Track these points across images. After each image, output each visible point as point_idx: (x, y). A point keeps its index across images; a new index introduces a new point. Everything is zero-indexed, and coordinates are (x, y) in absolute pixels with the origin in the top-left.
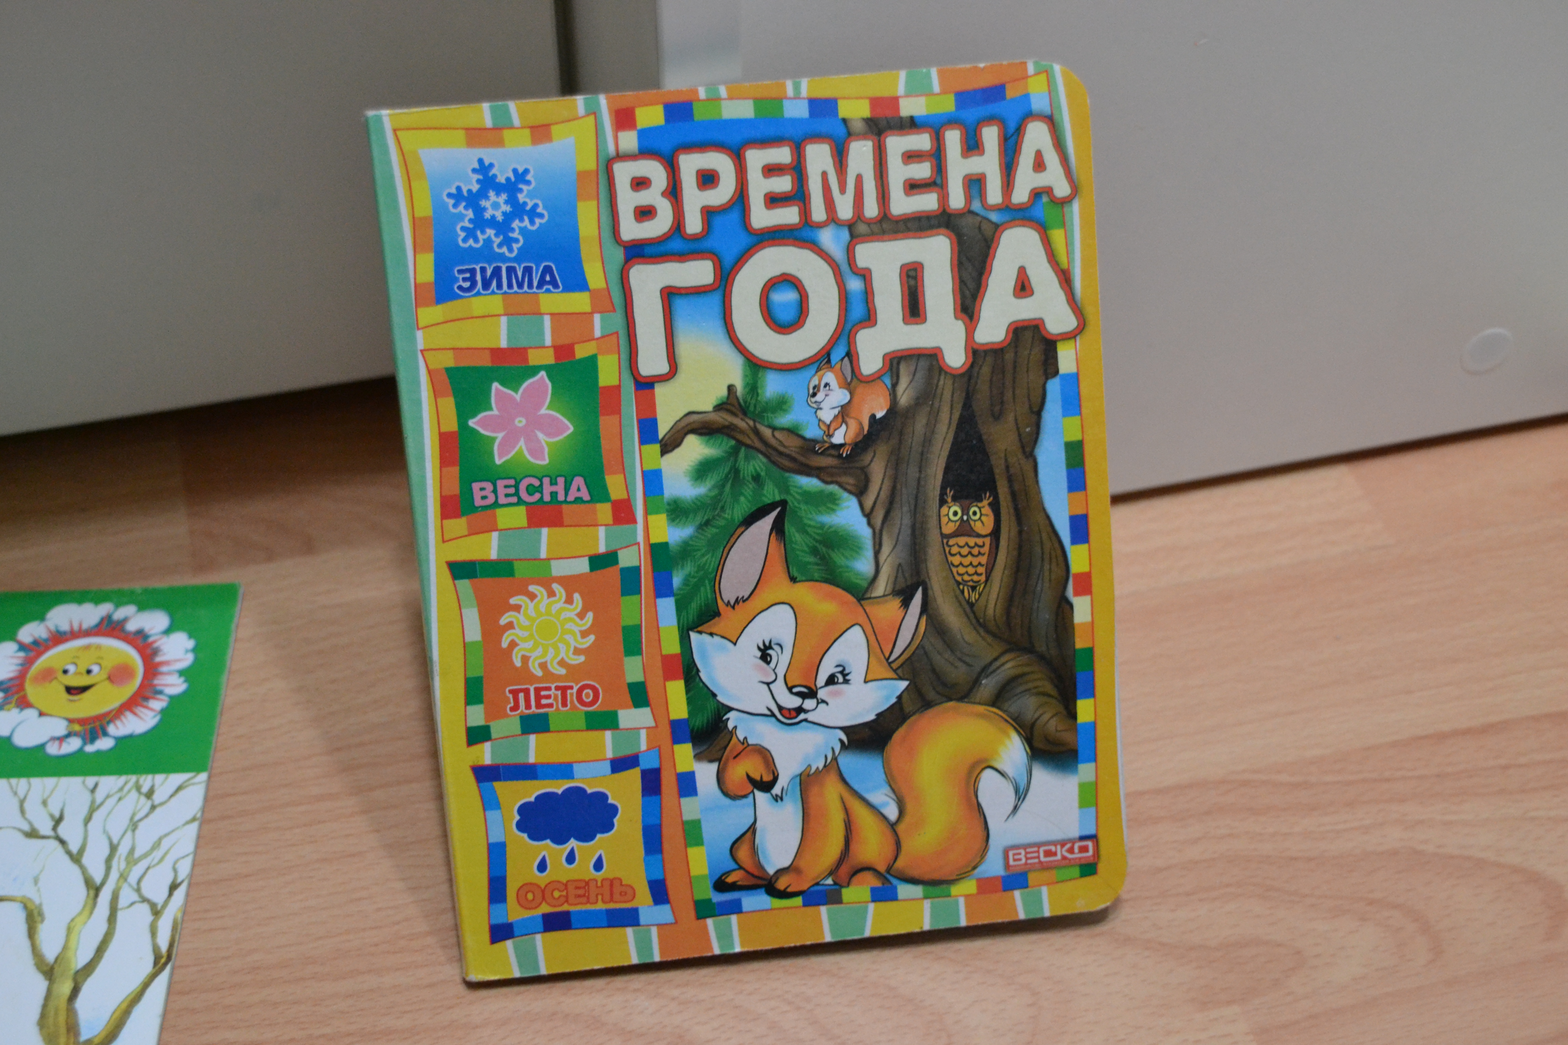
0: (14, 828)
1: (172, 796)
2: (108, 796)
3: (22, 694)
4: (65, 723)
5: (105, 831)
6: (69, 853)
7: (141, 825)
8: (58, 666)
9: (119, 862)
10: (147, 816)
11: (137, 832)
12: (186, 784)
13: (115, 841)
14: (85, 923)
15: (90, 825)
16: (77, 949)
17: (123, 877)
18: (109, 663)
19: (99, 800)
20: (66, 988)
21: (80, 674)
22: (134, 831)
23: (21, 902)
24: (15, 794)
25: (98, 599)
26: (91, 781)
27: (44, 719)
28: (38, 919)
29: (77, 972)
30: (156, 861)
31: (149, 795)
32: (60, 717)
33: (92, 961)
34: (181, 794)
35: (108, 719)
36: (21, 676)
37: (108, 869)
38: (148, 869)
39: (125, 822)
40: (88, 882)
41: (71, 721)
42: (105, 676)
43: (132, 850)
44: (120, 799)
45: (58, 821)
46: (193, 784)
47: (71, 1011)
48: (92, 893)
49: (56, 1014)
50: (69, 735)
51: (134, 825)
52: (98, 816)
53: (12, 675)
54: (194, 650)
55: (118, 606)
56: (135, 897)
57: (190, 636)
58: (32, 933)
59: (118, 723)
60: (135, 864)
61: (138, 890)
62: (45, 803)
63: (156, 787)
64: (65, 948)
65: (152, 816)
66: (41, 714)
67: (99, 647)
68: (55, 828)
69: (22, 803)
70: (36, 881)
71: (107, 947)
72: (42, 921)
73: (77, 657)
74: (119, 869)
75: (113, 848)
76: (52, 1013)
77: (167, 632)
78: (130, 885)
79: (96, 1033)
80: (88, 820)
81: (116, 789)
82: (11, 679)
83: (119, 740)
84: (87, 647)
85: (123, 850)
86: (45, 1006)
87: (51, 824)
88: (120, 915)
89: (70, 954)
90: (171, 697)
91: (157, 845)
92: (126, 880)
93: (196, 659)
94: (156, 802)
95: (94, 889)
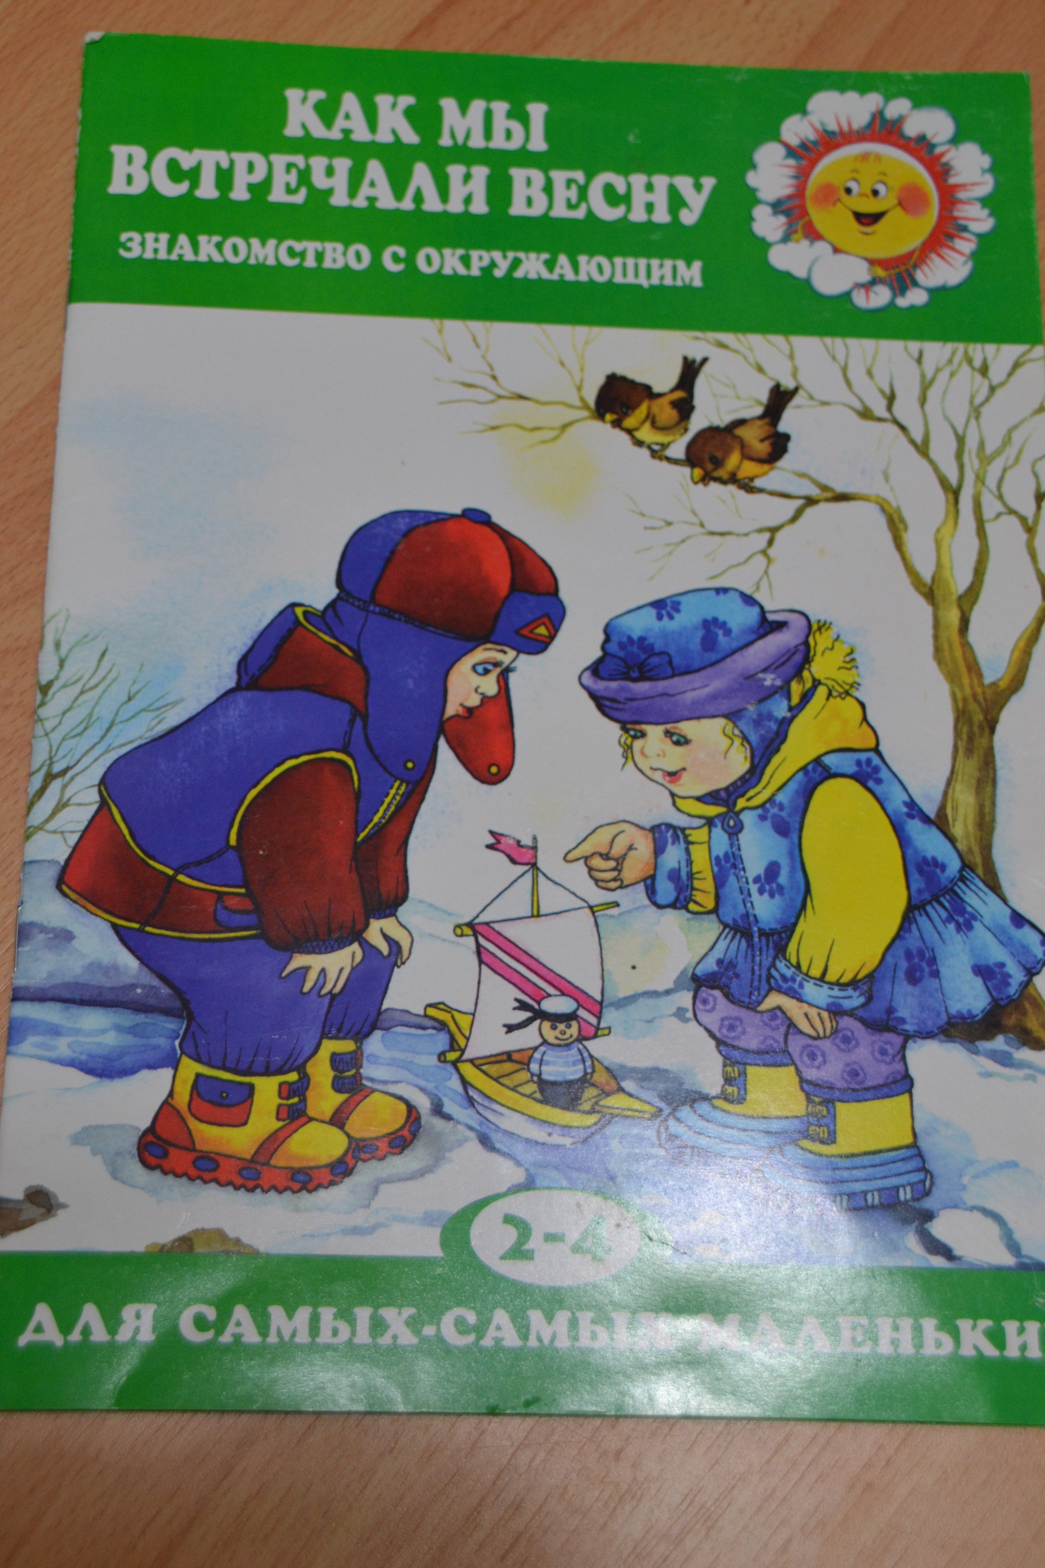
0: (844, 405)
1: (1010, 375)
2: (938, 370)
3: (806, 219)
4: (865, 265)
5: (946, 418)
6: (912, 442)
7: (984, 410)
8: (839, 180)
9: (970, 459)
10: (987, 400)
11: (982, 420)
12: (1022, 360)
13: (960, 431)
14: (953, 536)
15: (927, 407)
16: (952, 569)
17: (980, 479)
18: (896, 183)
19: (929, 374)
20: (953, 616)
21: (865, 195)
22: (977, 418)
23: (877, 503)
24: (834, 358)
25: (863, 86)
26: (914, 346)
27: (840, 257)
28: (901, 526)
29: (960, 598)
30: (1010, 462)
31: (984, 370)
32: (857, 256)
33: (972, 584)
34: (1020, 372)
35: (912, 262)
36: (800, 192)
37: (961, 467)
38: (1005, 470)
39: (966, 408)
40: (943, 482)
41: (872, 262)
42: (895, 202)
43: (982, 446)
44: (952, 375)
45: (891, 399)
46: (1031, 360)
47: (966, 646)
48: (951, 497)
49: (951, 648)
50: (874, 281)
51: (976, 411)
52: (933, 394)
53: (788, 191)
54: (992, 170)
55: (888, 98)
56: (1000, 508)
57: (984, 151)
58: (899, 544)
59: (925, 268)
60: (989, 463)
61: (1001, 497)
62: (870, 373)
63: (989, 362)
64: (939, 565)
65: (993, 400)
66: (836, 250)
67: (878, 158)
68: (889, 408)
69: (844, 370)
70: (886, 477)
71: (985, 568)
72: (906, 528)
73: (855, 171)
74: (972, 468)
75: (961, 440)
76: (946, 646)
77: (955, 141)
78: (990, 491)
79: (999, 676)
80: (923, 400)
81: (944, 361)
82: (789, 197)
83: (933, 292)
84: (865, 157)
85: (971, 443)
86: (936, 637)
87: (883, 403)
88: (988, 527)
89: (946, 573)
90: (979, 236)
91: (1007, 440)
92: (983, 483)
93: (997, 183)
94: (995, 382)
95: (954, 493)
